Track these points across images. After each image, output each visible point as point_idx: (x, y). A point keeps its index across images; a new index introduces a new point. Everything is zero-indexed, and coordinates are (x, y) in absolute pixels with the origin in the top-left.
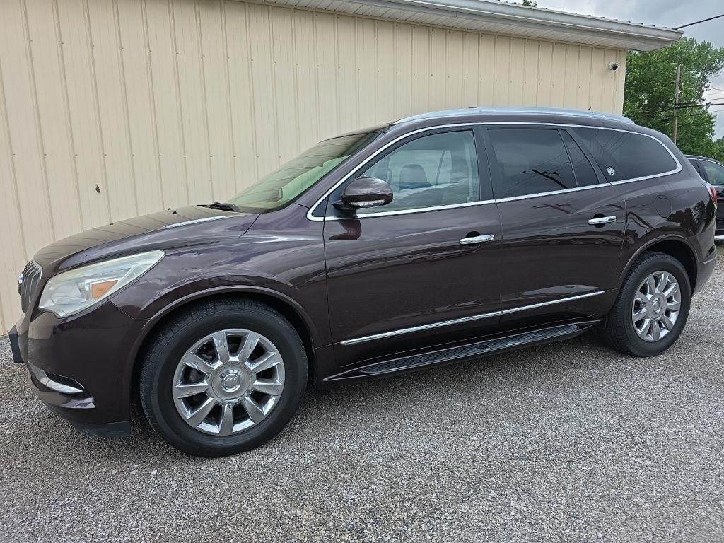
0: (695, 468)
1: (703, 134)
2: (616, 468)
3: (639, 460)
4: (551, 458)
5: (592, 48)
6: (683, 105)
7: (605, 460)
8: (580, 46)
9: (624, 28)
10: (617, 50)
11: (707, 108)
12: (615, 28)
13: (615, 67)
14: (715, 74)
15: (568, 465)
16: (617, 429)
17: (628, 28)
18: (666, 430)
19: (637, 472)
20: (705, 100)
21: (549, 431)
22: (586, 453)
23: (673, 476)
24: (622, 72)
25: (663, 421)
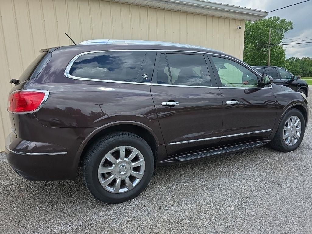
0: (269, 220)
1: (281, 58)
2: (232, 222)
3: (243, 217)
4: (202, 218)
5: (230, 19)
6: (272, 45)
7: (227, 217)
8: (224, 18)
9: (243, 10)
10: (240, 20)
11: (282, 46)
12: (239, 10)
13: (240, 28)
14: (286, 32)
15: (210, 222)
16: (235, 199)
17: (245, 11)
18: (257, 198)
19: (243, 224)
20: (282, 43)
21: (203, 202)
22: (219, 214)
23: (259, 225)
24: (243, 30)
25: (256, 194)
